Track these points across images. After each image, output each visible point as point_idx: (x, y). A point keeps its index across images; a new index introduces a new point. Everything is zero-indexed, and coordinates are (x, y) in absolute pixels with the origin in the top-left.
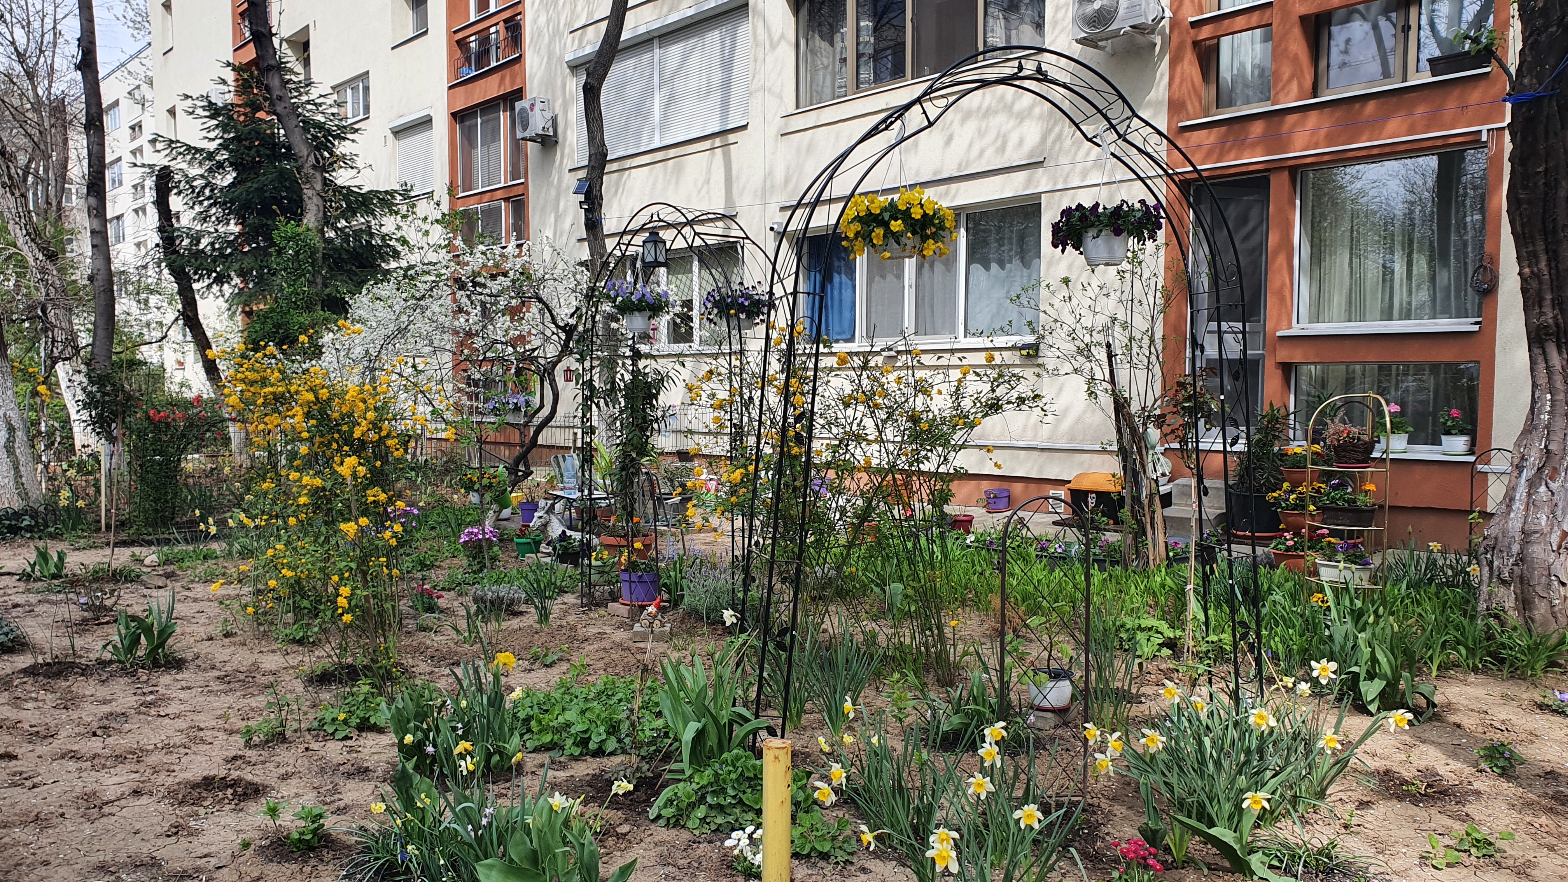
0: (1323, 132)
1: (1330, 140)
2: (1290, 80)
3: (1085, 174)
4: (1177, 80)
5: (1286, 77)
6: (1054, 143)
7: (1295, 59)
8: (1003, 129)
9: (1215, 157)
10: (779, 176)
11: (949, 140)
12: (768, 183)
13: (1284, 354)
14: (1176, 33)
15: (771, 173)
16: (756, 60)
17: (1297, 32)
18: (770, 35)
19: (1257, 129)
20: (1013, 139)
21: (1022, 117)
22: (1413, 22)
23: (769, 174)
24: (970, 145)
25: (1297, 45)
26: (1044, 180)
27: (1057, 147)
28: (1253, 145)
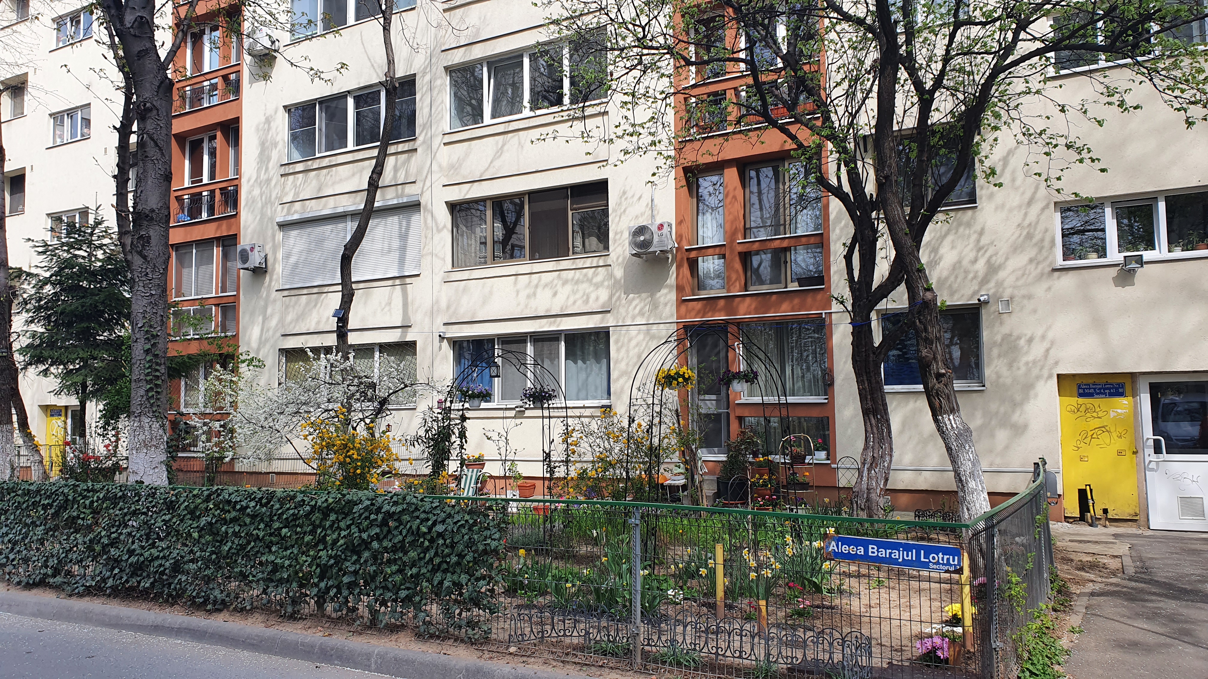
0: (753, 306)
1: (756, 312)
2: (735, 281)
3: (634, 318)
4: (681, 276)
5: (733, 279)
6: (616, 301)
7: (737, 271)
8: (587, 291)
9: (701, 315)
10: (443, 304)
11: (555, 294)
12: (435, 308)
13: (739, 412)
14: (679, 253)
15: (437, 302)
16: (426, 237)
17: (737, 259)
18: (436, 224)
19: (722, 303)
20: (593, 296)
21: (597, 286)
22: (788, 260)
23: (436, 303)
24: (568, 298)
25: (738, 265)
26: (611, 319)
27: (618, 303)
28: (720, 310)
